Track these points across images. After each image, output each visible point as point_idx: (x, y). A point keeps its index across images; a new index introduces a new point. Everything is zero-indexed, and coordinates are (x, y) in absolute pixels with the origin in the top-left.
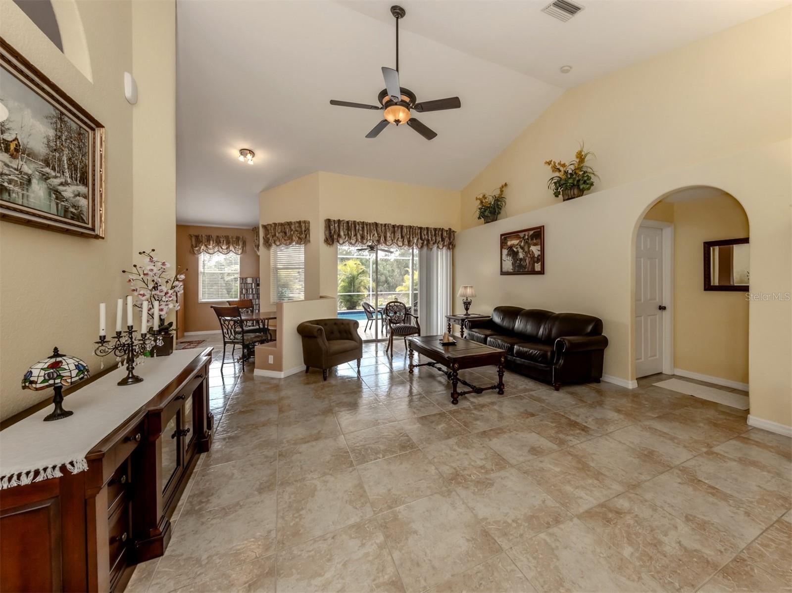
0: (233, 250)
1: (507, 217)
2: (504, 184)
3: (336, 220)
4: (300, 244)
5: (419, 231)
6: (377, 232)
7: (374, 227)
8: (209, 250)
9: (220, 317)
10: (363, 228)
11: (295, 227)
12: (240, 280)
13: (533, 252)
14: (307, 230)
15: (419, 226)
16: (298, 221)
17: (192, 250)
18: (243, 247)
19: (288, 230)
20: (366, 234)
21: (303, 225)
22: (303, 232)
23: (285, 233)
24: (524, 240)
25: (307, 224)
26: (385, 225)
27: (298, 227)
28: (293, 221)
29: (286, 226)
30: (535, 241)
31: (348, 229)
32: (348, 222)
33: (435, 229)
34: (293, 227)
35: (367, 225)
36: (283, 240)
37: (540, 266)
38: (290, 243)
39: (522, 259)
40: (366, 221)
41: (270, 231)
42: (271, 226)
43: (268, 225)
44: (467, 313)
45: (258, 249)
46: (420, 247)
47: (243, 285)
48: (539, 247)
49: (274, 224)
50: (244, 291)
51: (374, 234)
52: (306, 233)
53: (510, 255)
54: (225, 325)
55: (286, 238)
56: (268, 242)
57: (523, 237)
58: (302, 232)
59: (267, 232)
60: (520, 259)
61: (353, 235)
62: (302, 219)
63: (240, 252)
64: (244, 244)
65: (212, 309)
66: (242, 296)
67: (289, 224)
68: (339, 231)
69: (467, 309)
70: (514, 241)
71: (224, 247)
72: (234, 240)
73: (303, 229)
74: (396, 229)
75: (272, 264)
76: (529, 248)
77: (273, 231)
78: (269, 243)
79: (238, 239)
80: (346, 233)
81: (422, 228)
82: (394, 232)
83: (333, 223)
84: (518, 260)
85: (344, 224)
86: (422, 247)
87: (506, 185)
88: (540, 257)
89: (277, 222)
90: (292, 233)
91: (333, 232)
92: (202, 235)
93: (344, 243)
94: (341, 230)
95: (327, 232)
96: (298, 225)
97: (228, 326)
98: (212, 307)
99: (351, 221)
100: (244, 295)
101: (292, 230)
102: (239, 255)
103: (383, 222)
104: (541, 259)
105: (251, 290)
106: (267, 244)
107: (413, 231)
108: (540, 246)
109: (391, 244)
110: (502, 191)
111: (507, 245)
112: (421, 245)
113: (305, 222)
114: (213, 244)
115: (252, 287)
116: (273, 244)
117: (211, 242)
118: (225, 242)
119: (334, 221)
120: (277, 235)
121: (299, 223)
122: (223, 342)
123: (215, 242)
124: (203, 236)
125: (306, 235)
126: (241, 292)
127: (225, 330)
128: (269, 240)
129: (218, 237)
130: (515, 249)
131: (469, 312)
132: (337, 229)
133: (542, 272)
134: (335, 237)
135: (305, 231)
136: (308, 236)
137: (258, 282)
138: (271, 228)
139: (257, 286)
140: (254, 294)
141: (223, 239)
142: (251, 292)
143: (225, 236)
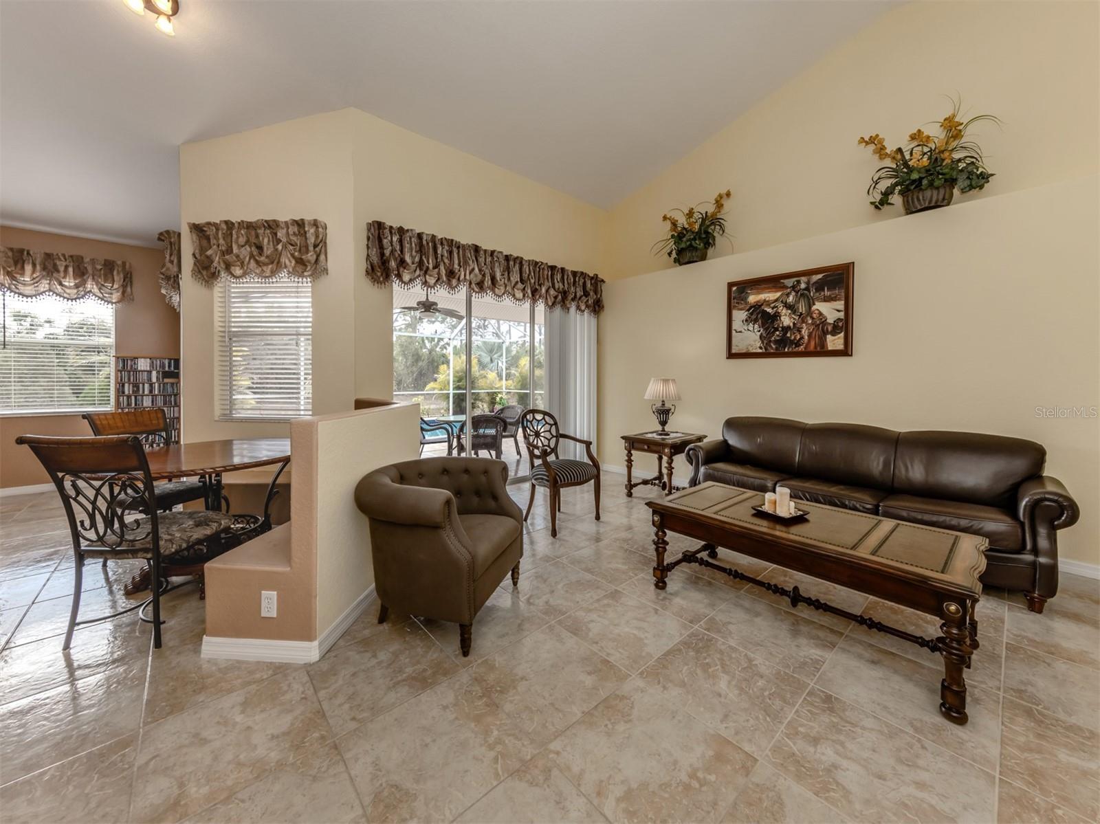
0: (96, 290)
1: (733, 253)
2: (724, 191)
3: (394, 226)
4: (303, 277)
5: (550, 273)
6: (478, 265)
7: (473, 253)
8: (20, 286)
9: (60, 475)
10: (451, 253)
11: (288, 233)
12: (117, 363)
13: (820, 314)
14: (321, 245)
15: (549, 264)
16: (297, 218)
18: (124, 287)
19: (266, 240)
20: (456, 266)
21: (311, 231)
22: (311, 248)
23: (260, 248)
24: (797, 292)
25: (320, 230)
26: (493, 252)
27: (294, 234)
28: (283, 217)
29: (261, 231)
30: (827, 293)
31: (421, 249)
32: (420, 236)
33: (574, 274)
34: (281, 234)
35: (458, 248)
36: (253, 263)
37: (842, 341)
38: (273, 273)
39: (789, 327)
40: (457, 239)
41: (213, 241)
42: (217, 229)
43: (209, 224)
44: (663, 430)
45: (176, 286)
46: (550, 304)
47: (125, 374)
48: (840, 305)
49: (226, 222)
50: (128, 389)
51: (473, 269)
52: (317, 249)
53: (755, 321)
54: (80, 498)
55: (262, 259)
56: (207, 268)
57: (793, 287)
58: (307, 247)
59: (205, 242)
60: (783, 328)
61: (431, 266)
62: (308, 217)
63: (116, 296)
64: (128, 279)
65: (26, 447)
66: (124, 400)
67: (272, 226)
68: (402, 251)
69: (663, 423)
70: (766, 295)
71: (69, 282)
72: (99, 267)
73: (312, 240)
74: (511, 263)
75: (217, 323)
76: (810, 308)
77: (221, 241)
78: (212, 270)
79: (109, 267)
80: (417, 259)
81: (556, 267)
82: (508, 270)
83: (387, 231)
84: (776, 329)
85: (413, 239)
86: (554, 304)
87: (728, 194)
88: (840, 324)
89: (235, 219)
90: (280, 247)
91: (387, 252)
93: (411, 280)
94: (406, 250)
95: (374, 252)
96: (296, 229)
97: (94, 503)
98: (20, 441)
99: (427, 235)
100: (129, 397)
101: (279, 241)
102: (112, 303)
103: (490, 248)
104: (845, 326)
105: (147, 386)
106: (204, 273)
107: (539, 271)
108: (843, 302)
109: (504, 294)
110: (719, 204)
111: (747, 303)
112: (553, 299)
113: (315, 224)
114: (34, 272)
115: (150, 379)
116: (223, 274)
117: (28, 268)
118: (71, 270)
119: (391, 227)
120: (235, 250)
121: (300, 224)
122: (72, 552)
123: (38, 267)
125: (318, 256)
126: (120, 391)
127: (81, 515)
128: (212, 262)
129: (48, 256)
130: (769, 310)
131: (667, 428)
132: (398, 248)
133: (846, 352)
134: (393, 264)
135: (315, 246)
136: (322, 257)
137: (167, 369)
138: (217, 234)
139: (163, 378)
140: (156, 395)
141: (64, 264)
142: (146, 392)
143: (71, 256)
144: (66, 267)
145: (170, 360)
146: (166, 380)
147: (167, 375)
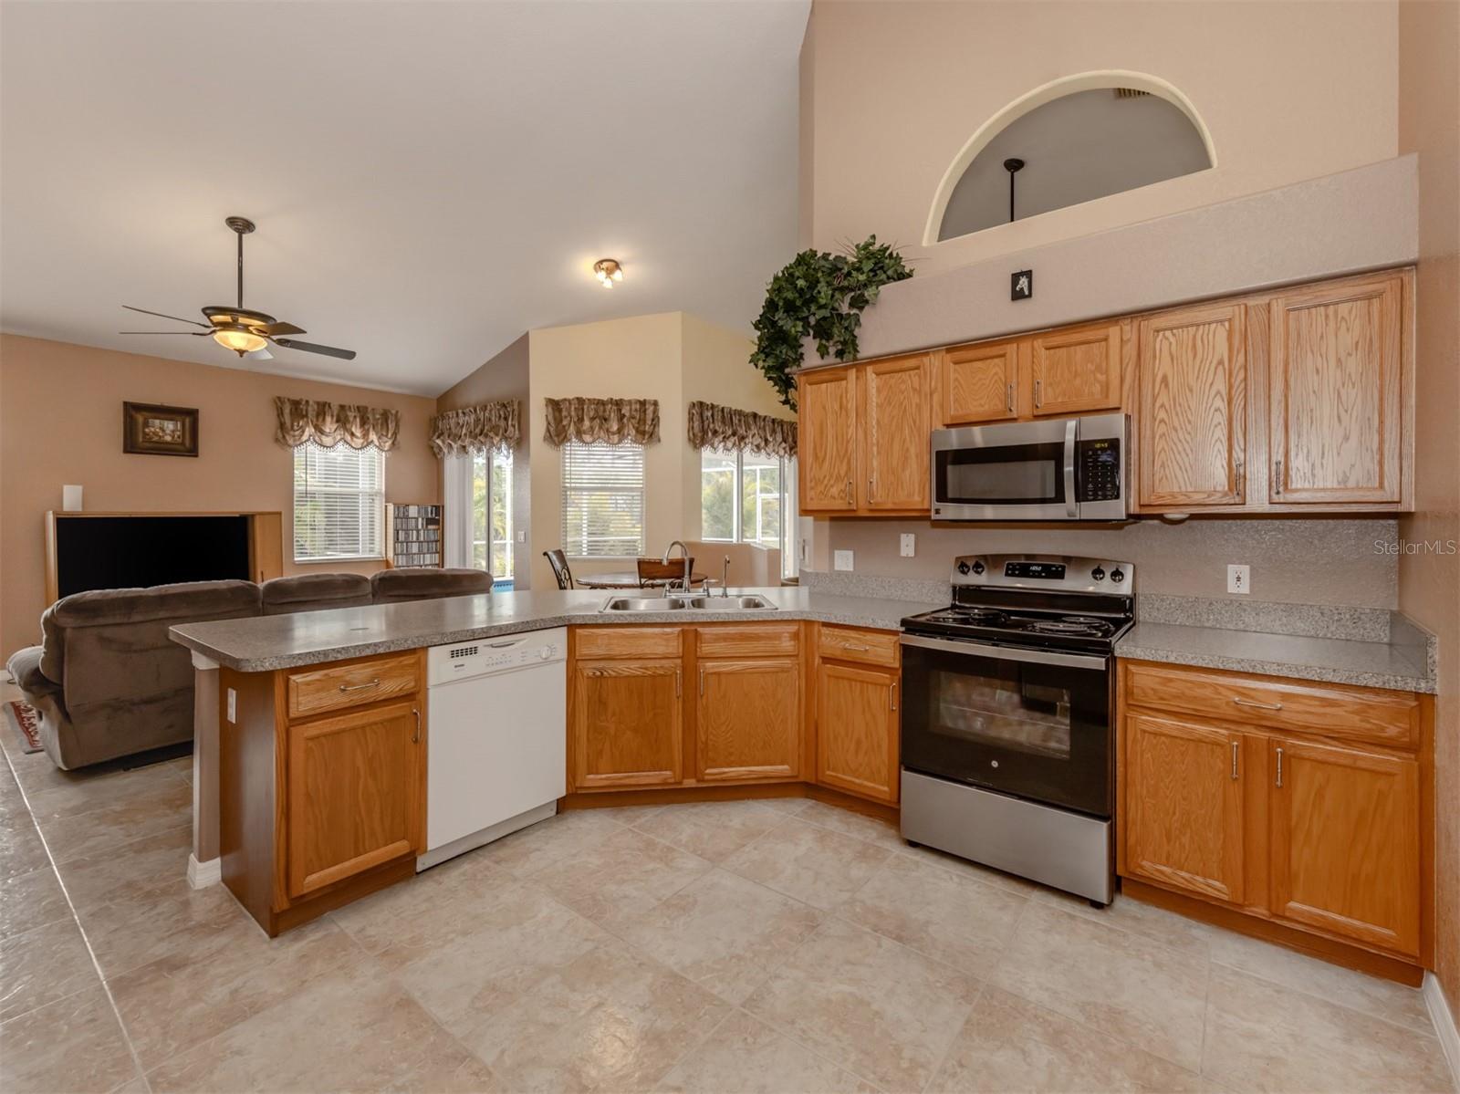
0: (375, 439)
4: (642, 443)
6: (757, 428)
7: (753, 419)
8: (322, 438)
10: (740, 420)
11: (631, 409)
12: (395, 510)
14: (656, 420)
16: (641, 399)
17: (280, 436)
18: (395, 435)
19: (612, 414)
20: (744, 432)
21: (650, 409)
22: (649, 422)
23: (607, 420)
26: (765, 418)
27: (636, 410)
28: (629, 398)
29: (609, 407)
31: (723, 418)
32: (723, 409)
34: (625, 411)
35: (745, 416)
36: (601, 434)
38: (620, 441)
40: (745, 410)
41: (565, 412)
42: (570, 404)
43: (565, 400)
47: (400, 522)
49: (579, 399)
50: (402, 536)
51: (754, 433)
52: (653, 423)
55: (611, 430)
56: (559, 435)
58: (645, 420)
59: (558, 414)
62: (650, 398)
63: (389, 445)
64: (397, 428)
66: (399, 547)
67: (619, 403)
68: (713, 423)
71: (357, 432)
72: (378, 416)
73: (650, 415)
74: (776, 424)
77: (574, 413)
78: (563, 436)
79: (385, 416)
80: (723, 429)
82: (773, 429)
83: (705, 408)
89: (586, 396)
90: (624, 421)
91: (706, 425)
92: (307, 402)
95: (697, 425)
96: (638, 407)
100: (402, 543)
101: (622, 415)
102: (385, 452)
105: (415, 532)
106: (555, 437)
113: (655, 403)
114: (332, 423)
115: (417, 526)
116: (574, 439)
117: (328, 419)
118: (358, 420)
120: (586, 421)
121: (643, 403)
123: (335, 419)
124: (311, 403)
125: (653, 429)
126: (396, 538)
128: (567, 430)
129: (342, 407)
132: (711, 421)
134: (710, 434)
135: (652, 420)
136: (656, 429)
137: (430, 516)
138: (570, 408)
139: (427, 524)
140: (422, 542)
141: (353, 414)
142: (415, 539)
143: (358, 407)
144: (355, 417)
145: (433, 506)
146: (430, 527)
147: (429, 521)
